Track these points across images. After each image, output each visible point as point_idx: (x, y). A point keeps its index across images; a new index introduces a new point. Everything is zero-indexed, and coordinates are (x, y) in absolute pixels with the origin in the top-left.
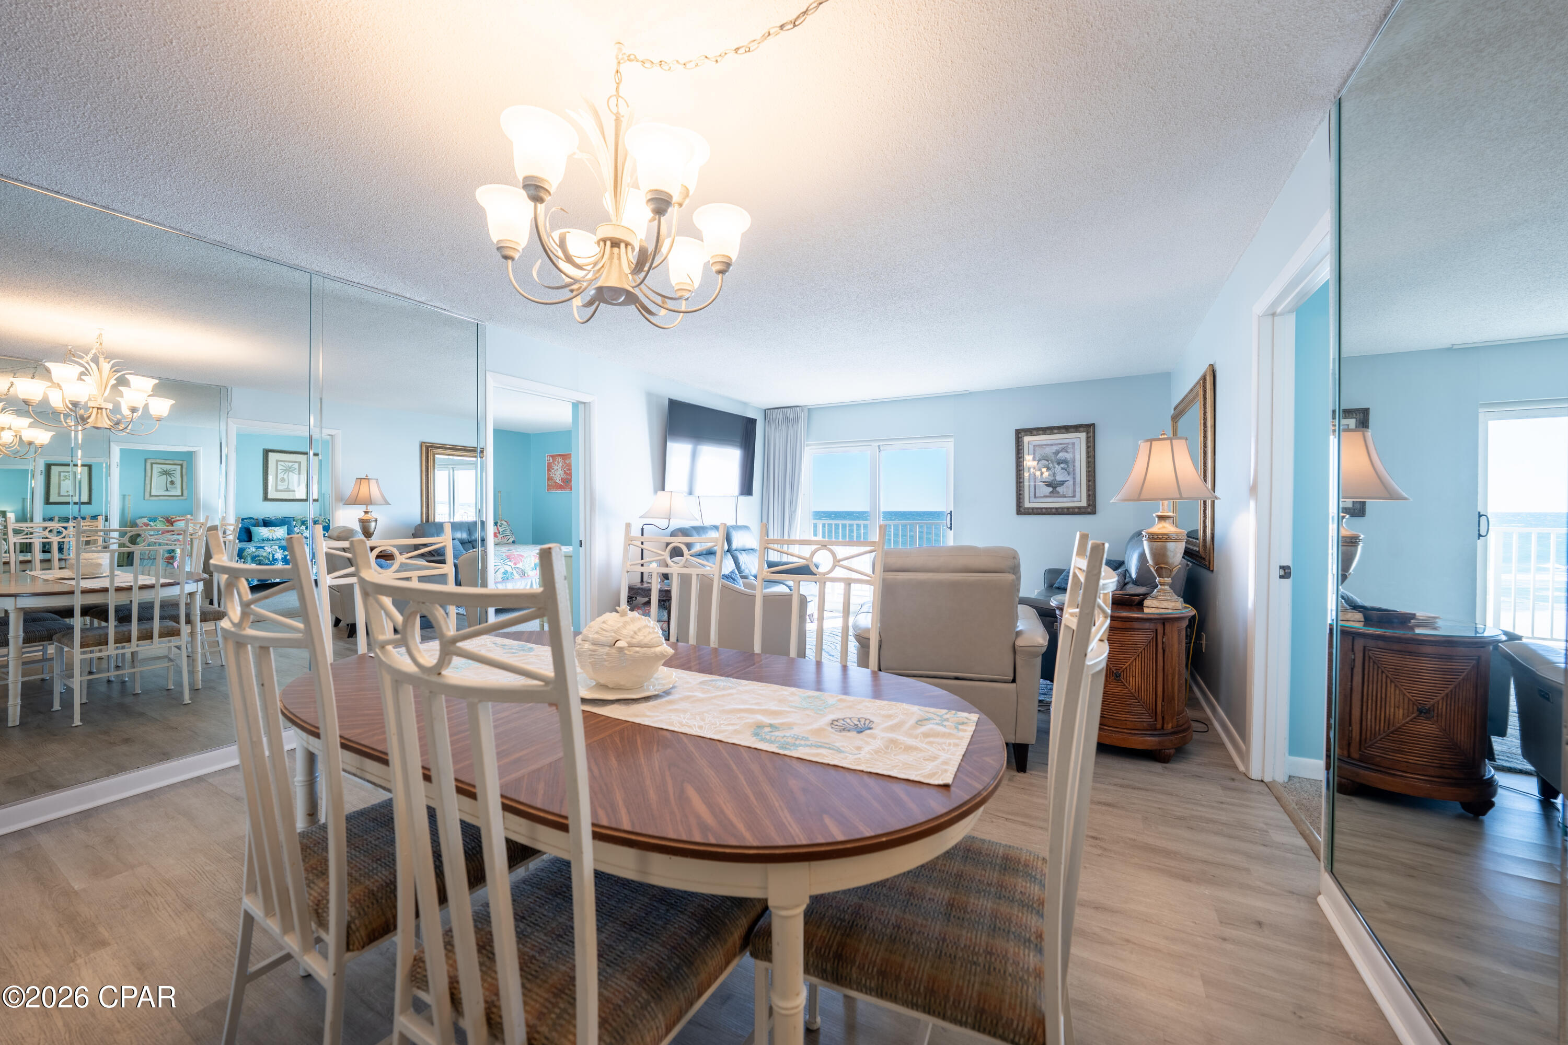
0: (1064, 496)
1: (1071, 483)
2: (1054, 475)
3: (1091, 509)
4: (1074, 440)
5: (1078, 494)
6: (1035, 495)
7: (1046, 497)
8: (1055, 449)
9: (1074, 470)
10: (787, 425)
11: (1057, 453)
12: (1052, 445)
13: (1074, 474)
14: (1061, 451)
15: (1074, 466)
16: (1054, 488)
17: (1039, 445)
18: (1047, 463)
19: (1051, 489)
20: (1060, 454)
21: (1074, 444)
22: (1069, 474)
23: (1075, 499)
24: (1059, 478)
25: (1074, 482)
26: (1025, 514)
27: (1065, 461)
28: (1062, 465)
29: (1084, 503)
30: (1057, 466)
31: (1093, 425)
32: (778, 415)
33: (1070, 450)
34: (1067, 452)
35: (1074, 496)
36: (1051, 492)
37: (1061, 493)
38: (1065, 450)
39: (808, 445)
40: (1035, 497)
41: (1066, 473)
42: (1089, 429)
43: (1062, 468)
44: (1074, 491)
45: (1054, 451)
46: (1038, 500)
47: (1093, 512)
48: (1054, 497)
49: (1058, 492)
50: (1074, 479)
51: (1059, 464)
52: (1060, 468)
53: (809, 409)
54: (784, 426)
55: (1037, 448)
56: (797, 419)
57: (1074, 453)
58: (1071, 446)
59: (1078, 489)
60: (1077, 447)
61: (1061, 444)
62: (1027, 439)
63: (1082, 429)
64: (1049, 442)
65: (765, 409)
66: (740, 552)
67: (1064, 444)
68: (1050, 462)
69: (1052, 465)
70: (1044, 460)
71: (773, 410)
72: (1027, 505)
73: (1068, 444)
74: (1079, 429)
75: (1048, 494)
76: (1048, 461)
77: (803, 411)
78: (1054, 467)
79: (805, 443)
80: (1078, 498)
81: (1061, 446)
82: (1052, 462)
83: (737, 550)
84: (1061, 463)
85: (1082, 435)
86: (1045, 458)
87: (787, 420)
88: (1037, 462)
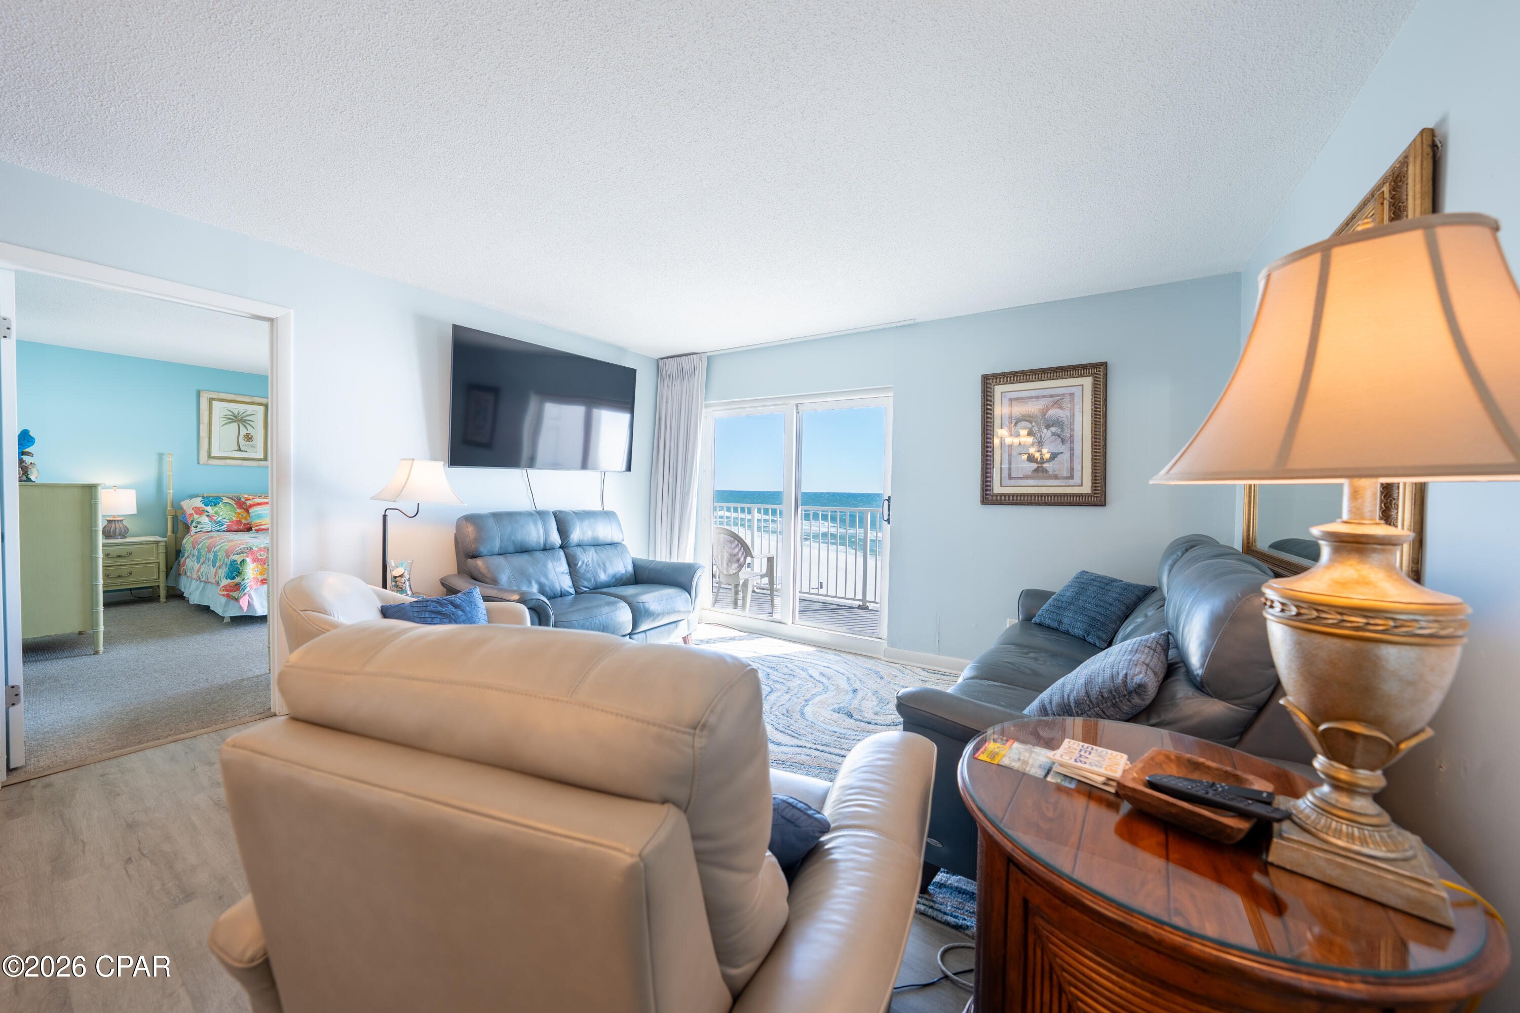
0: (1056, 477)
1: (1066, 456)
2: (1040, 443)
3: (1097, 498)
4: (1073, 390)
5: (1077, 474)
6: (1010, 474)
7: (1026, 477)
8: (1042, 403)
9: (1072, 436)
10: (682, 380)
11: (1045, 410)
12: (1037, 397)
13: (1072, 442)
14: (1052, 406)
15: (1072, 430)
16: (1040, 464)
17: (1020, 398)
18: (1030, 426)
19: (1036, 466)
20: (1051, 412)
21: (1072, 395)
22: (1063, 441)
23: (1071, 482)
24: (1048, 448)
25: (1072, 455)
26: (994, 504)
27: (1058, 423)
28: (1053, 429)
29: (1086, 489)
30: (1045, 431)
31: (1105, 364)
32: (672, 366)
33: (1067, 405)
34: (1061, 408)
35: (1072, 477)
36: (1036, 470)
37: (1051, 472)
38: (1058, 404)
39: (707, 406)
40: (1010, 478)
41: (1059, 440)
42: (1098, 371)
43: (1054, 434)
44: (1072, 469)
45: (1041, 407)
46: (1013, 482)
47: (1103, 504)
48: (1039, 478)
49: (1046, 471)
50: (1072, 449)
51: (1048, 427)
52: (1049, 433)
53: (709, 358)
54: (678, 381)
55: (1014, 403)
56: (693, 371)
57: (1072, 410)
58: (1067, 398)
59: (1077, 467)
60: (1077, 399)
61: (1051, 396)
62: (1000, 390)
63: (1087, 371)
64: (1033, 393)
65: (657, 358)
66: (585, 547)
67: (1057, 395)
68: (1034, 424)
69: (1036, 429)
70: (1025, 420)
71: (666, 360)
72: (997, 489)
73: (1063, 395)
74: (1081, 372)
75: (1030, 473)
76: (1031, 422)
77: (701, 359)
78: (1040, 432)
79: (704, 402)
80: (1077, 480)
81: (1051, 399)
82: (1038, 425)
83: (579, 545)
84: (1052, 426)
85: (1086, 381)
86: (1027, 418)
87: (681, 372)
88: (1012, 424)
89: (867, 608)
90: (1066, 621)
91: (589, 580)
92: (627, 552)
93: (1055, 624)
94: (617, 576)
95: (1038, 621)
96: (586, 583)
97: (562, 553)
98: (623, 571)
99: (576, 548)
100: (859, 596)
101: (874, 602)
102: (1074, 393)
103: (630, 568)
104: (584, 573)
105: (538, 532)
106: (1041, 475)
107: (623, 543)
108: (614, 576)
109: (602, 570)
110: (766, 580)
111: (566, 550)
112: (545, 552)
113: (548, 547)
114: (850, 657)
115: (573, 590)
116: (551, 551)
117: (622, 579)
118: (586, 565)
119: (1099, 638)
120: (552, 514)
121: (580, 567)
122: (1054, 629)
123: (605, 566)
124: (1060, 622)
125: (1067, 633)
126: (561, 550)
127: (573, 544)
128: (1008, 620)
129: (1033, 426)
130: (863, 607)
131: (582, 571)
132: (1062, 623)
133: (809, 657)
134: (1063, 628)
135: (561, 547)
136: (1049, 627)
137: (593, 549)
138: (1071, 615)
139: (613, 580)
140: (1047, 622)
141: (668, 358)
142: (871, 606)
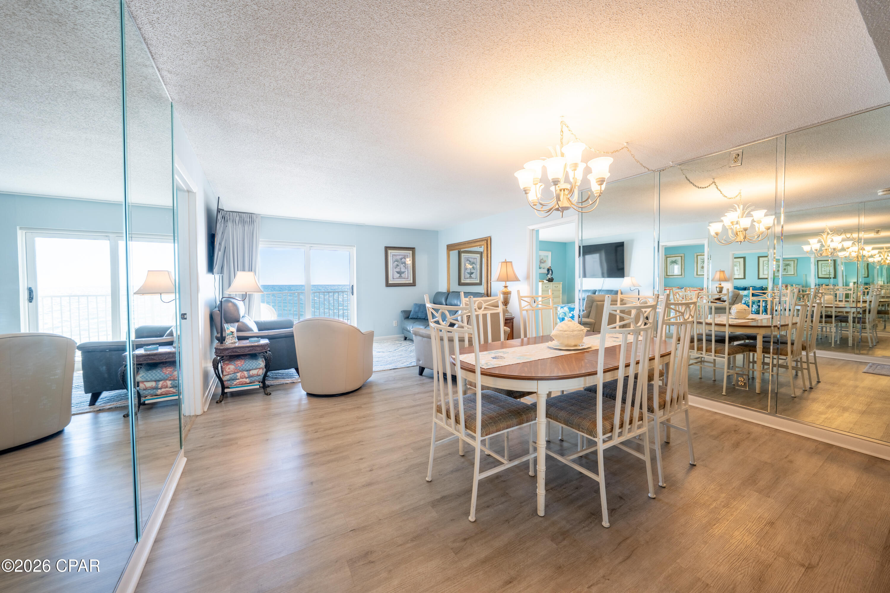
0: (404, 278)
1: (407, 272)
2: (400, 268)
3: (413, 284)
5: (409, 278)
6: (393, 277)
7: (397, 278)
8: (400, 257)
9: (408, 267)
10: (243, 225)
11: (401, 259)
13: (408, 269)
15: (408, 265)
17: (394, 255)
18: (397, 263)
19: (399, 275)
20: (403, 260)
21: (407, 255)
22: (406, 268)
24: (403, 270)
26: (389, 286)
27: (404, 263)
28: (403, 265)
29: (411, 282)
31: (415, 248)
32: (235, 217)
33: (406, 258)
35: (408, 278)
38: (404, 258)
39: (261, 241)
40: (393, 279)
42: (413, 249)
44: (408, 276)
46: (395, 280)
47: (415, 286)
48: (400, 279)
50: (408, 271)
53: (261, 218)
56: (252, 222)
57: (407, 260)
58: (406, 256)
59: (409, 276)
60: (409, 257)
62: (389, 252)
63: (411, 249)
64: (398, 254)
67: (404, 255)
68: (399, 263)
72: (390, 282)
74: (409, 249)
77: (257, 217)
78: (400, 265)
80: (409, 279)
85: (411, 252)
86: (397, 261)
87: (243, 222)
88: (394, 262)
90: (419, 315)
93: (416, 317)
95: (411, 317)
124: (418, 316)
125: (420, 318)
128: (394, 321)
140: (414, 317)
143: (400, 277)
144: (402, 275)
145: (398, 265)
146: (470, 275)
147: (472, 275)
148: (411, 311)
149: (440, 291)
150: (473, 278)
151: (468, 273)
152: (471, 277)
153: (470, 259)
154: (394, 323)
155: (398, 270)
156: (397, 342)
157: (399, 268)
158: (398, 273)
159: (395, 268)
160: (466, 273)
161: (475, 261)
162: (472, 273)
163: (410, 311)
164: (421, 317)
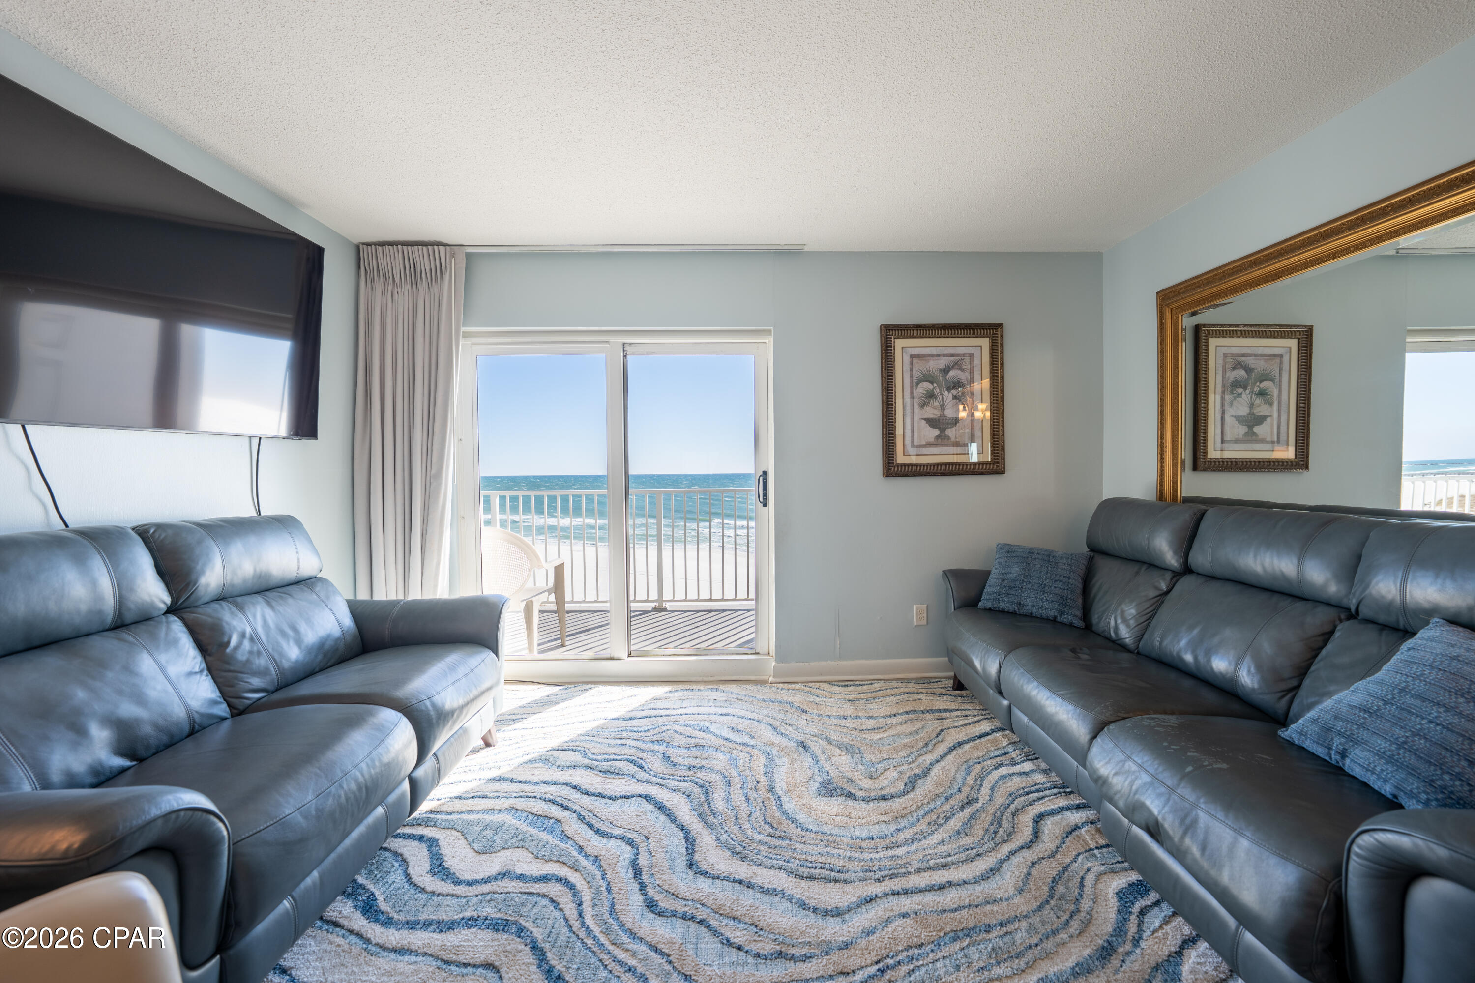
0: (958, 445)
1: (969, 421)
2: (942, 407)
3: (995, 466)
4: (972, 350)
5: (978, 441)
6: (913, 441)
7: (929, 445)
8: (943, 362)
10: (415, 284)
11: (946, 371)
12: (938, 356)
14: (953, 367)
15: (972, 394)
16: (943, 430)
17: (918, 356)
18: (930, 386)
19: (936, 432)
20: (952, 373)
21: (971, 356)
22: (964, 406)
23: (973, 449)
24: (952, 412)
25: (973, 421)
26: (899, 476)
27: (957, 385)
28: (954, 392)
29: (986, 456)
30: (946, 393)
31: (1000, 326)
32: (394, 261)
33: (966, 366)
34: (962, 369)
36: (938, 437)
37: (953, 439)
38: (957, 365)
39: (466, 335)
40: (913, 446)
41: (960, 404)
42: (995, 332)
43: (955, 397)
44: (973, 435)
45: (942, 367)
46: (917, 450)
47: (1002, 472)
48: (942, 445)
49: (948, 437)
50: (972, 414)
51: (949, 389)
52: (951, 396)
53: (468, 255)
54: (406, 287)
55: (915, 360)
56: (438, 273)
57: (972, 371)
58: (967, 359)
59: (979, 433)
60: (977, 361)
61: (952, 355)
62: (899, 344)
63: (985, 331)
64: (934, 351)
65: (356, 241)
66: (239, 599)
67: (958, 355)
68: (935, 385)
69: (938, 391)
70: (927, 381)
71: (379, 248)
72: (900, 459)
73: (964, 355)
74: (980, 332)
75: (932, 440)
76: (932, 383)
77: (453, 255)
78: (942, 394)
79: (463, 329)
80: (978, 448)
81: (952, 359)
82: (939, 386)
83: (222, 597)
84: (953, 389)
85: (985, 343)
86: (928, 378)
87: (413, 273)
88: (914, 385)
89: (665, 610)
90: (1027, 602)
91: (262, 673)
92: (336, 592)
93: (1013, 607)
94: (327, 647)
95: (989, 605)
96: (256, 682)
97: (177, 627)
98: (336, 632)
99: (215, 606)
100: (654, 595)
101: (673, 601)
102: (973, 354)
103: (348, 621)
104: (248, 661)
105: (94, 583)
106: (943, 442)
107: (320, 575)
108: (321, 645)
109: (291, 643)
110: (552, 598)
111: (190, 616)
112: (124, 635)
113: (129, 617)
114: (733, 688)
115: (224, 706)
116: (142, 627)
117: (337, 649)
118: (252, 639)
119: (1075, 616)
120: (133, 533)
121: (237, 648)
122: (1008, 612)
123: (295, 630)
124: (1020, 605)
125: (1030, 616)
126: (172, 618)
127: (207, 599)
128: (915, 606)
129: (934, 388)
130: (660, 609)
131: (242, 656)
132: (1023, 605)
133: (686, 704)
134: (1025, 610)
135: (172, 610)
136: (1003, 612)
137: (259, 598)
138: (1032, 595)
139: (320, 657)
140: (1002, 605)
141: (382, 244)
142: (669, 606)
143: (941, 440)
144: (950, 432)
145: (931, 396)
146: (1251, 427)
147: (1256, 429)
148: (987, 574)
149: (1108, 493)
150: (1263, 441)
151: (1239, 419)
152: (1251, 437)
153: (1252, 362)
154: (916, 614)
155: (931, 412)
156: (926, 701)
157: (936, 403)
158: (932, 423)
159: (922, 406)
160: (1228, 418)
161: (1273, 367)
162: (1260, 420)
163: (985, 575)
164: (1036, 612)
